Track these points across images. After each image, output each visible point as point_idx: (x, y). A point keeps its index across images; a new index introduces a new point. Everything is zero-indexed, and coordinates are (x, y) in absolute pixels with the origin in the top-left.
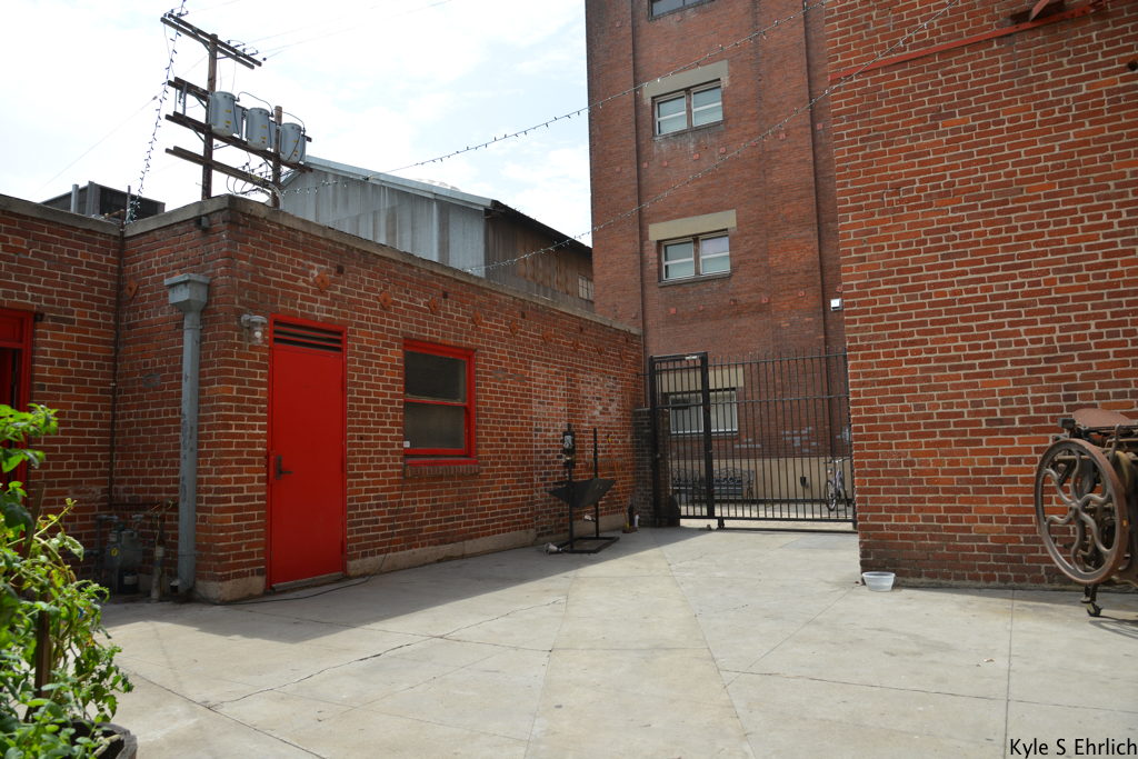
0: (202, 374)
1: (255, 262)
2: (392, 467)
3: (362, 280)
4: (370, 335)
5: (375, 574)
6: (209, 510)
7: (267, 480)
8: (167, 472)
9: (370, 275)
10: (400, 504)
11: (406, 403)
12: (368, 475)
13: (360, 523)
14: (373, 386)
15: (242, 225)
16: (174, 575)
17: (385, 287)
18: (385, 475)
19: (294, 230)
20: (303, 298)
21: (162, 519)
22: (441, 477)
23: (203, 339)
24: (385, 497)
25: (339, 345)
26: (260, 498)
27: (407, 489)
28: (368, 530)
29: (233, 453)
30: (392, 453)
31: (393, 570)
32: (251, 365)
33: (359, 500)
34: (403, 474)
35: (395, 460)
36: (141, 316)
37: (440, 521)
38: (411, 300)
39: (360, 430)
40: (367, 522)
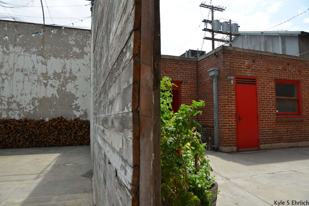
0: (218, 93)
1: (230, 62)
2: (272, 118)
3: (261, 63)
4: (264, 79)
5: (269, 150)
6: (222, 128)
7: (236, 121)
8: (211, 118)
9: (263, 61)
10: (276, 129)
11: (276, 99)
12: (265, 120)
13: (263, 134)
14: (266, 94)
15: (226, 53)
16: (214, 144)
17: (268, 64)
18: (270, 120)
19: (240, 52)
20: (244, 71)
21: (210, 130)
22: (289, 122)
23: (218, 84)
24: (271, 127)
25: (255, 83)
26: (234, 126)
27: (278, 125)
28: (266, 136)
29: (227, 114)
30: (272, 114)
31: (274, 149)
32: (230, 90)
33: (263, 127)
34: (277, 120)
35: (273, 116)
36: (203, 80)
37: (289, 135)
38: (277, 67)
39: (262, 107)
40: (265, 134)
